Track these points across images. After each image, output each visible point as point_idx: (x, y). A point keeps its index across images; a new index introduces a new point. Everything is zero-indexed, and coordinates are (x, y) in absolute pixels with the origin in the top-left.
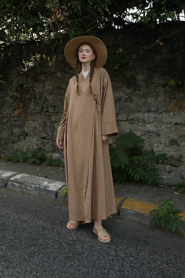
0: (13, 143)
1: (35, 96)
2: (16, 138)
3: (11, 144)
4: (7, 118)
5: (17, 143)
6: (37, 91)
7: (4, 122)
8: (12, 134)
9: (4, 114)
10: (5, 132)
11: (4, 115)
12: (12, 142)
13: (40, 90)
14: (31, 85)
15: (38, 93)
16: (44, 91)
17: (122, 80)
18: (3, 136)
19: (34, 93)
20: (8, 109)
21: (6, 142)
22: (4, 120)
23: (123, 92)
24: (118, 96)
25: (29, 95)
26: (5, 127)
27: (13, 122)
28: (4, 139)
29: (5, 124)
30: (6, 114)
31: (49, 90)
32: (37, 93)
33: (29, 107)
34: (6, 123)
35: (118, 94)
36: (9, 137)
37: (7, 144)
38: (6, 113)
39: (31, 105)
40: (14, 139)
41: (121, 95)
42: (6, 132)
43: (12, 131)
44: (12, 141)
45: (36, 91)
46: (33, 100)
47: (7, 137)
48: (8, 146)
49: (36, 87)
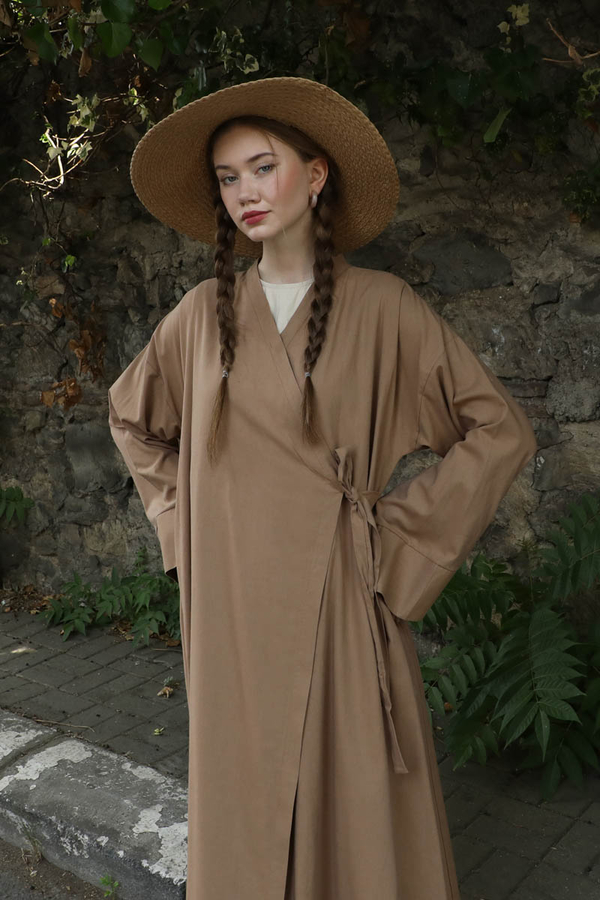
0: (80, 524)
1: (142, 296)
2: (88, 505)
3: (73, 529)
4: (38, 408)
5: (96, 527)
6: (148, 268)
7: (29, 427)
8: (71, 485)
9: (27, 387)
10: (40, 475)
11: (24, 392)
12: (75, 523)
13: (161, 261)
14: (116, 239)
15: (154, 279)
16: (181, 263)
17: (556, 183)
18: (35, 493)
19: (136, 281)
20: (36, 366)
21: (51, 521)
22: (27, 416)
23: (569, 251)
24: (540, 275)
25: (118, 293)
26: (40, 450)
27: (67, 427)
28: (40, 505)
29: (38, 437)
30: (33, 388)
31: (200, 259)
32: (148, 276)
33: (123, 350)
34: (39, 429)
35: (542, 267)
36: (62, 497)
37: (53, 529)
38: (31, 382)
39: (127, 341)
40: (80, 509)
41: (558, 274)
42: (46, 471)
43: (69, 468)
44: (73, 516)
45: (144, 266)
46: (134, 317)
47: (50, 496)
48: (61, 538)
49: (141, 249)
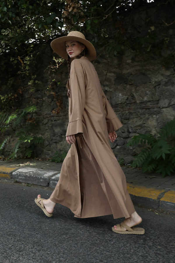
0: (56, 143)
2: (58, 138)
3: (54, 144)
4: (47, 119)
5: (60, 143)
7: (45, 123)
8: (54, 135)
9: (44, 114)
10: (47, 133)
11: (44, 116)
12: (55, 143)
18: (46, 137)
20: (47, 110)
21: (49, 143)
22: (44, 121)
23: (162, 75)
24: (156, 80)
26: (47, 128)
27: (53, 122)
28: (47, 140)
29: (46, 125)
30: (46, 114)
33: (67, 105)
34: (47, 123)
35: (157, 78)
36: (52, 137)
37: (50, 145)
38: (45, 113)
40: (56, 139)
41: (160, 79)
42: (48, 132)
43: (54, 131)
44: (55, 141)
47: (49, 138)
48: (52, 146)
